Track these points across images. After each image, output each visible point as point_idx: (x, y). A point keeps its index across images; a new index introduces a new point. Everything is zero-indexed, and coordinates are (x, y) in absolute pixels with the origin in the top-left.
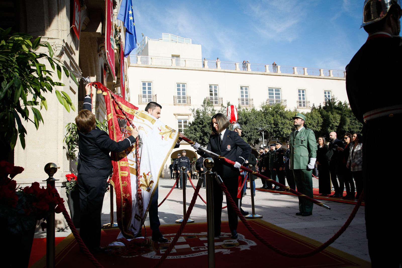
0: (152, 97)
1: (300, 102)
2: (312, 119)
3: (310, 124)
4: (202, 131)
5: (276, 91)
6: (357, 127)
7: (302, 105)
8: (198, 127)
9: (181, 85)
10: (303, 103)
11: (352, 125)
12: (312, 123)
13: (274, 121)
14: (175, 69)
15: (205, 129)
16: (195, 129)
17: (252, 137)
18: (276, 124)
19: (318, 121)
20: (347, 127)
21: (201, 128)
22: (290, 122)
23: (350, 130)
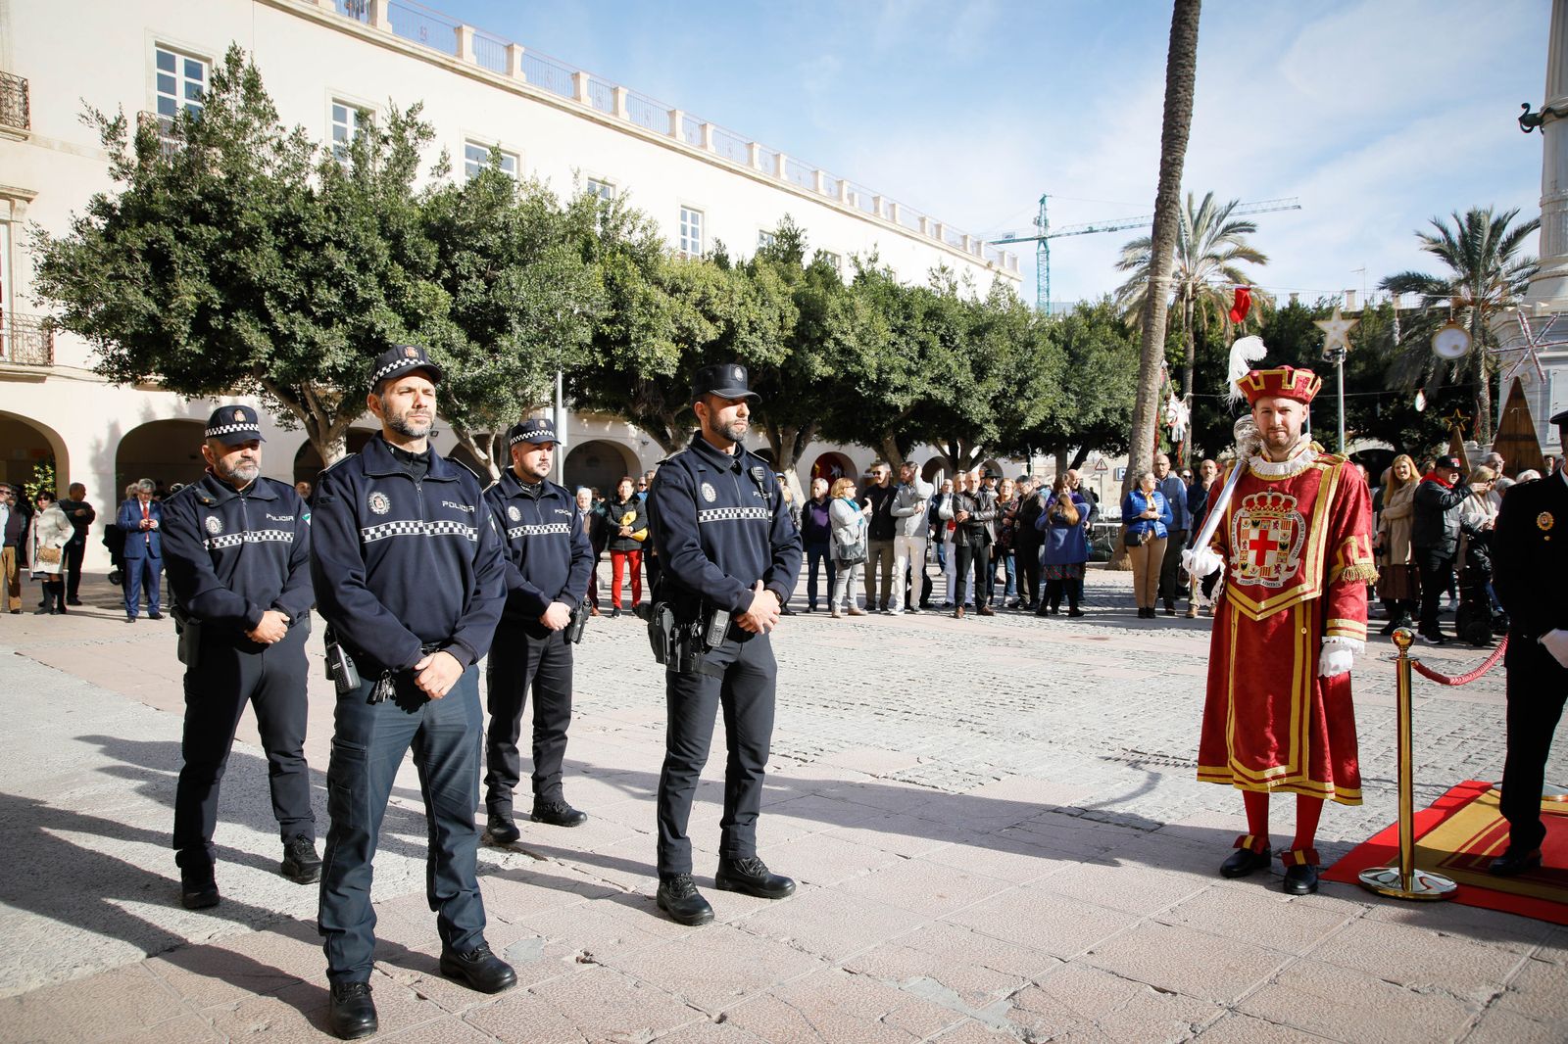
3: (751, 323)
8: (183, 238)
12: (762, 322)
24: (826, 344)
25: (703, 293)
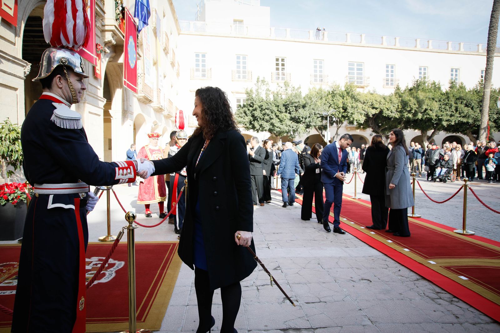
0: (206, 71)
1: (387, 80)
2: (391, 103)
3: (387, 109)
4: (252, 115)
5: (358, 65)
6: (447, 114)
7: (390, 84)
8: (248, 110)
9: (241, 57)
10: (391, 81)
11: (441, 111)
13: (343, 104)
14: (235, 37)
15: (255, 112)
16: (245, 112)
17: (311, 123)
18: (345, 109)
19: (398, 106)
20: (434, 114)
21: (252, 112)
22: (363, 106)
23: (438, 118)
24: (412, 111)
25: (372, 103)
